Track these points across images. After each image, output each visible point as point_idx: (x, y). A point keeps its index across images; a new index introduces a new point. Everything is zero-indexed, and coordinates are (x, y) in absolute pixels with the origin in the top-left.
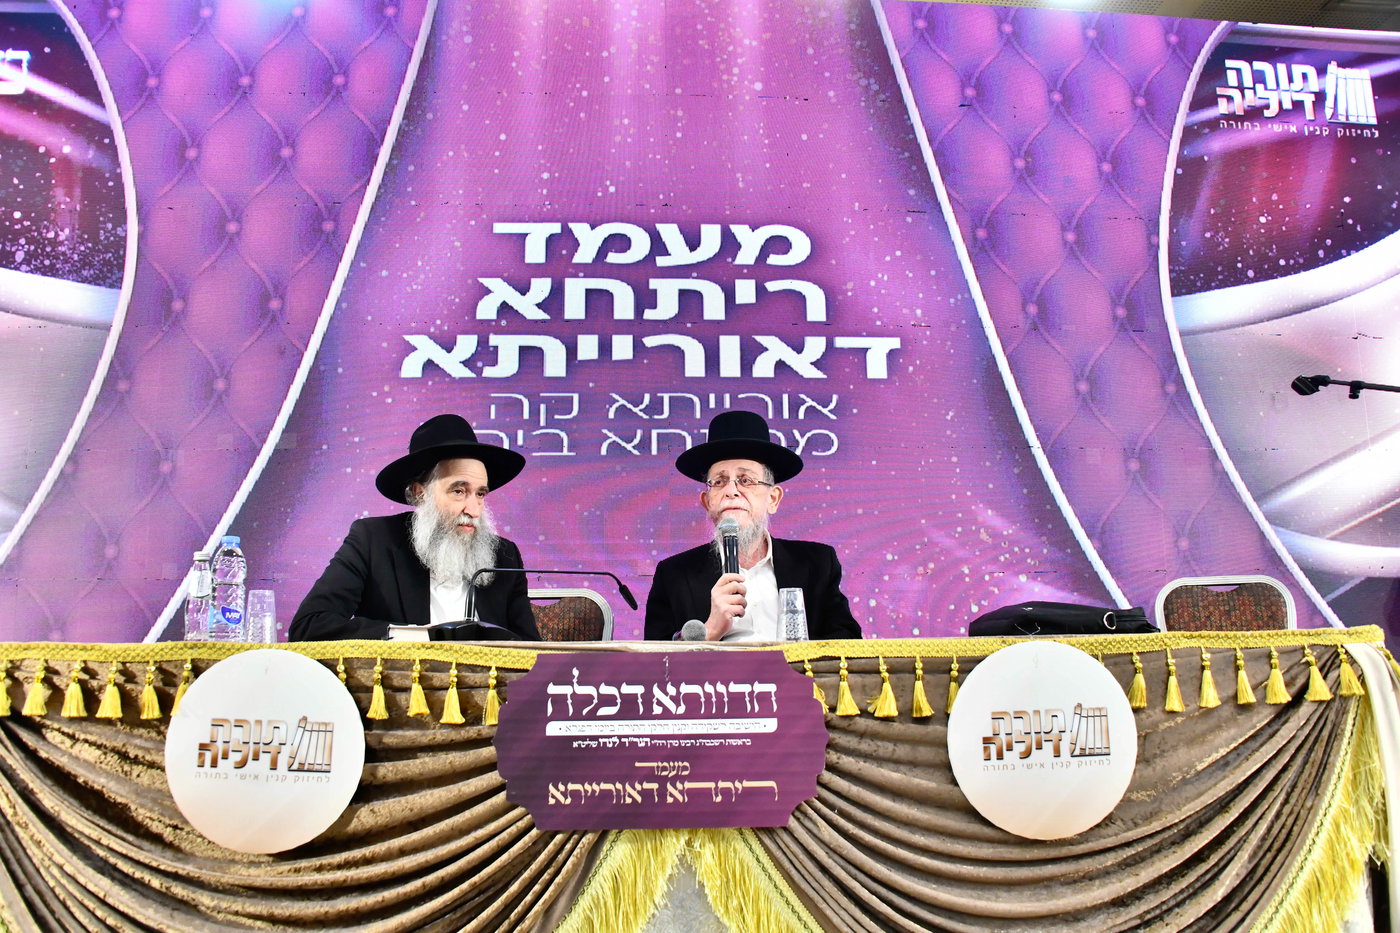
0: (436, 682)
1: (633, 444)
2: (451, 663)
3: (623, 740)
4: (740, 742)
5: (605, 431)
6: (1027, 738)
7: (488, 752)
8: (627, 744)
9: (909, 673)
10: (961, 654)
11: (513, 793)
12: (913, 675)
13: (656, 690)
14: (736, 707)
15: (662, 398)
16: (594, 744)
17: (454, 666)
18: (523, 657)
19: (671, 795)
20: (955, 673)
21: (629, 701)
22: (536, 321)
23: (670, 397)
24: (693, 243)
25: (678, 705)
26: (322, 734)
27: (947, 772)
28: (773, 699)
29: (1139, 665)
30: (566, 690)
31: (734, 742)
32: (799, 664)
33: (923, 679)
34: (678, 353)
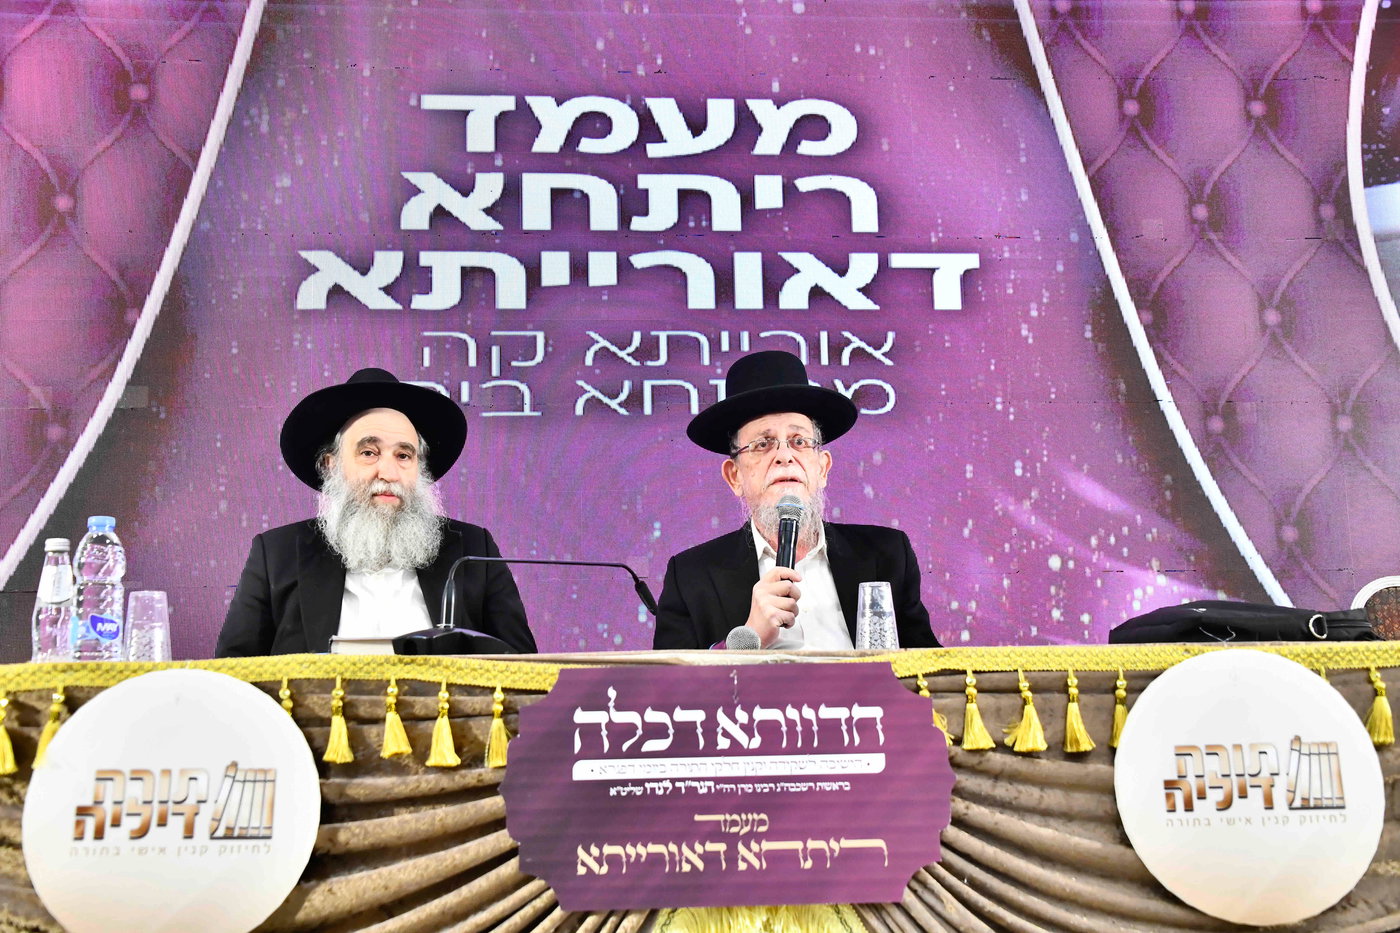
0: (419, 710)
1: (618, 400)
2: (440, 684)
3: (678, 784)
4: (835, 786)
5: (580, 383)
6: (1225, 782)
7: (494, 804)
8: (683, 791)
9: (1059, 692)
10: (1130, 667)
11: (529, 860)
12: (1064, 696)
13: (721, 716)
14: (830, 739)
15: (657, 338)
16: (638, 791)
17: (444, 687)
18: (539, 674)
19: (744, 860)
20: (1121, 693)
21: (685, 731)
22: (484, 233)
23: (669, 337)
24: (697, 125)
25: (751, 736)
26: (259, 786)
27: (1114, 828)
28: (879, 727)
29: (1380, 685)
30: (598, 717)
31: (827, 786)
32: (912, 681)
33: (1078, 701)
34: (678, 276)
